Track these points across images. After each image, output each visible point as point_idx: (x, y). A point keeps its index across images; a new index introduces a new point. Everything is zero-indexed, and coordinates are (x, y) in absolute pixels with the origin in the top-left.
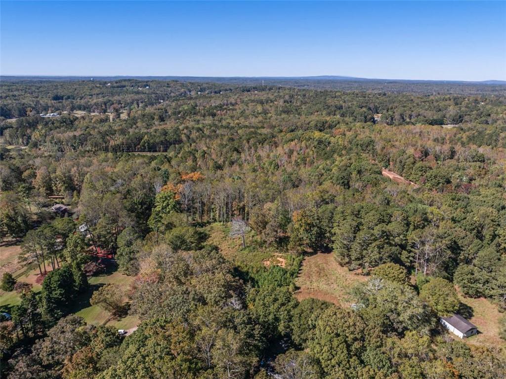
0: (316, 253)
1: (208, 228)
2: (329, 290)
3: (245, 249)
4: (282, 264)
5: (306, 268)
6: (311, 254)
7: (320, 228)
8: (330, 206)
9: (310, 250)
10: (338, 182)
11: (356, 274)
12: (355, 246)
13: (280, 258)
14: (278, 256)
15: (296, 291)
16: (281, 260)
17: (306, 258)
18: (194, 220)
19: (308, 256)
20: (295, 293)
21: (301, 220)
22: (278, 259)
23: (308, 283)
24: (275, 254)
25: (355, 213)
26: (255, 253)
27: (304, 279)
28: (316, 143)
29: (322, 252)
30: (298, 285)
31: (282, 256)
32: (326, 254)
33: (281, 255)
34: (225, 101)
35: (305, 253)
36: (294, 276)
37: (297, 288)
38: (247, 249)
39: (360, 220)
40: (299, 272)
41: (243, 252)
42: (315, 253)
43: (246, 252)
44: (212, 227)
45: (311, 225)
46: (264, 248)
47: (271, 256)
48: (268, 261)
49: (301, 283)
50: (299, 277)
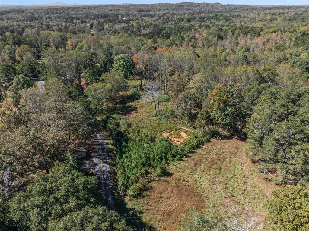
2: (206, 191)
5: (202, 152)
6: (225, 137)
9: (225, 133)
11: (267, 179)
12: (269, 142)
13: (185, 133)
14: (183, 131)
15: (162, 178)
16: (184, 135)
17: (214, 140)
19: (218, 139)
20: (158, 180)
22: (182, 133)
23: (188, 171)
24: (183, 127)
25: (292, 97)
26: (163, 122)
27: (187, 165)
28: (299, 35)
31: (187, 131)
33: (188, 129)
35: (215, 134)
36: (177, 158)
37: (166, 174)
38: (159, 116)
39: (295, 108)
40: (189, 155)
42: (230, 137)
47: (176, 129)
48: (169, 133)
49: (178, 169)
50: (183, 160)
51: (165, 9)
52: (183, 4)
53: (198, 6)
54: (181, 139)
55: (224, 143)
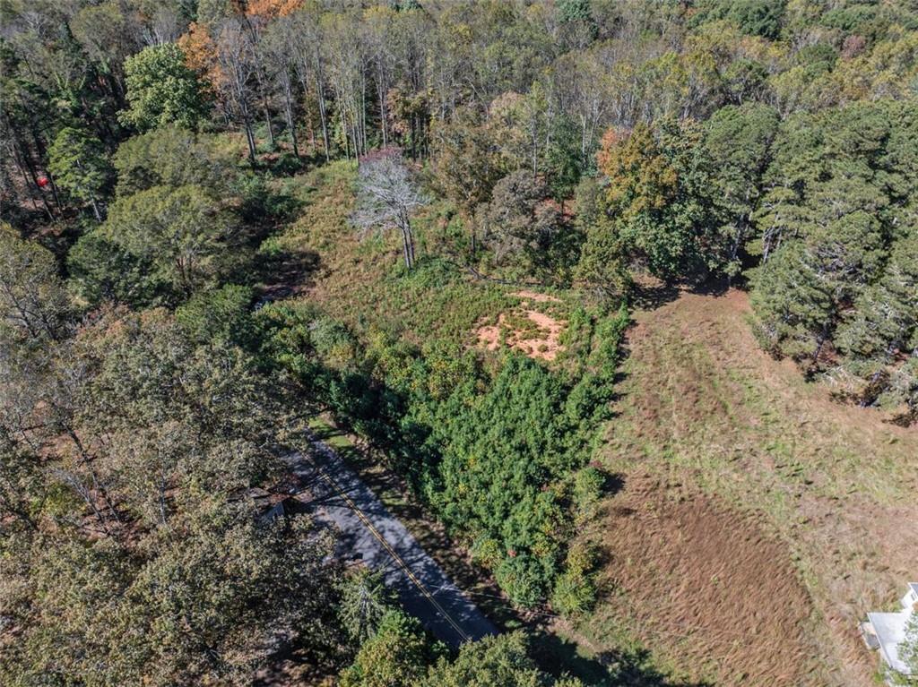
0: (674, 295)
1: (308, 179)
2: (744, 495)
3: (411, 271)
4: (549, 343)
5: (640, 367)
6: (658, 298)
7: (707, 203)
9: (649, 281)
13: (542, 311)
14: (532, 306)
15: (604, 505)
16: (544, 321)
17: (639, 314)
19: (646, 308)
21: (634, 169)
22: (534, 316)
23: (653, 449)
24: (522, 294)
26: (448, 288)
27: (635, 426)
29: (700, 289)
30: (607, 459)
31: (547, 305)
32: (710, 297)
33: (543, 298)
35: (635, 294)
36: (596, 415)
37: (608, 484)
38: (421, 272)
40: (617, 389)
41: (405, 281)
43: (413, 284)
44: (323, 176)
45: (674, 194)
46: (482, 270)
47: (508, 306)
48: (495, 325)
49: (622, 451)
50: (617, 415)
54: (545, 338)
55: (668, 316)
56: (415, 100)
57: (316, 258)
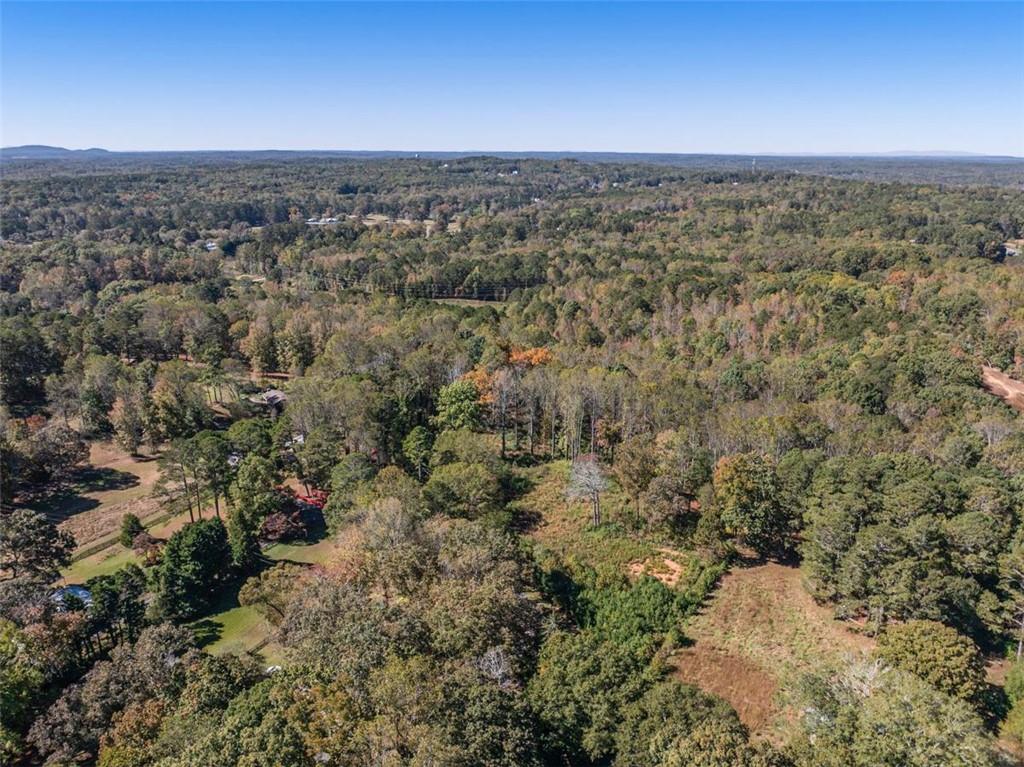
0: (765, 562)
1: (539, 470)
2: (765, 660)
3: (596, 529)
4: (673, 577)
5: (725, 595)
6: (751, 563)
7: (776, 504)
8: (810, 455)
9: (749, 553)
10: (856, 396)
11: (851, 629)
12: (851, 562)
13: (673, 560)
14: (668, 556)
15: (681, 650)
16: (673, 565)
17: (735, 570)
18: (520, 449)
19: (742, 567)
20: (676, 654)
21: (732, 479)
22: (668, 562)
23: (719, 633)
24: (663, 550)
25: (868, 478)
26: (617, 541)
27: (711, 621)
28: (829, 300)
29: (781, 562)
30: (689, 632)
31: (678, 557)
32: (789, 568)
33: (676, 553)
34: (662, 202)
35: (733, 558)
36: (689, 611)
37: (685, 642)
38: (603, 529)
39: (875, 498)
40: (706, 603)
41: (591, 534)
42: (762, 561)
43: (597, 535)
44: (548, 469)
45: (754, 495)
46: (641, 533)
47: (653, 555)
48: (642, 563)
49: (700, 630)
50: (702, 614)
51: (423, 183)
52: (471, 165)
53: (516, 169)
54: (672, 574)
55: (754, 573)
56: (614, 427)
57: (539, 516)
